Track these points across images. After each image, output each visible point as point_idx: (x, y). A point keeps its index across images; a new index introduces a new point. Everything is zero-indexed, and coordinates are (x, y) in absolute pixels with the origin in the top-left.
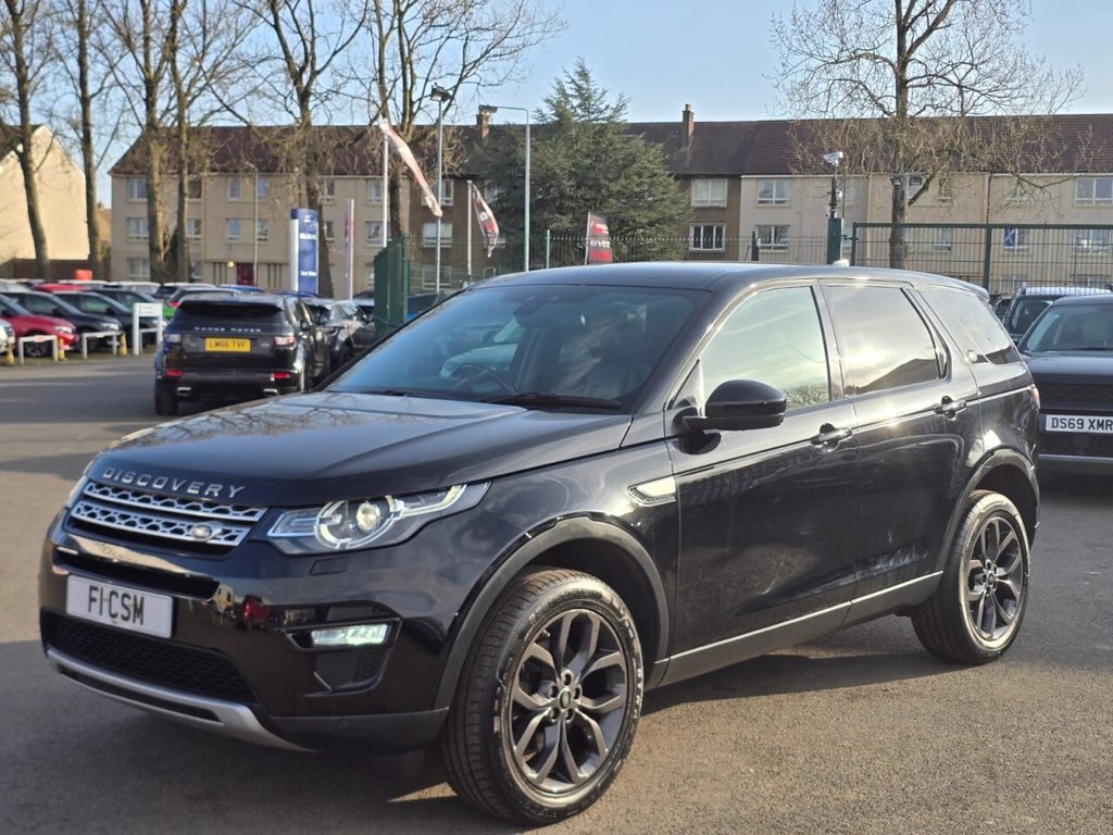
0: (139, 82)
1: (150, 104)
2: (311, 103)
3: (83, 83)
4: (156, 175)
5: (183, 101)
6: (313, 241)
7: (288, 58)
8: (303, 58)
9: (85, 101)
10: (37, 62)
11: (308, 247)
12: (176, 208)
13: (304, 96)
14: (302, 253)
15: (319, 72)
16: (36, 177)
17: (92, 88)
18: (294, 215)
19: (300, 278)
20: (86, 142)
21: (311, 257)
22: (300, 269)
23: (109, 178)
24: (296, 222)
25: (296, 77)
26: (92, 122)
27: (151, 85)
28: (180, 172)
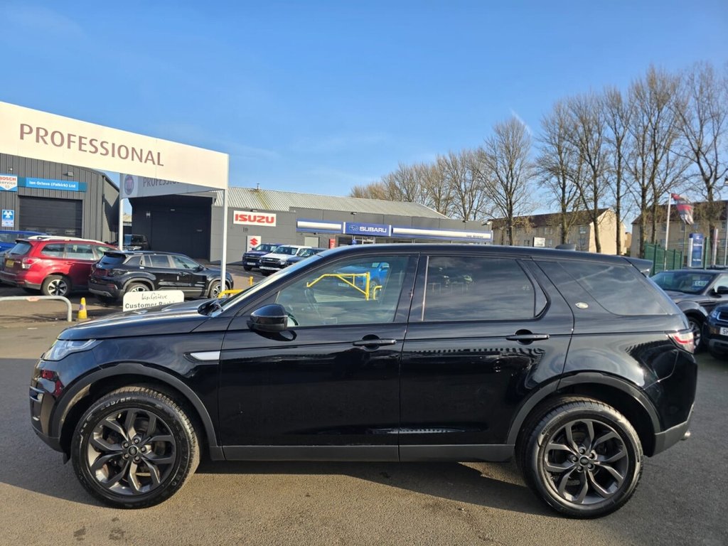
0: (640, 190)
1: (643, 197)
2: (713, 191)
3: (618, 193)
4: (644, 223)
5: (656, 197)
6: (701, 247)
7: (703, 174)
8: (710, 173)
9: (618, 199)
10: (602, 187)
11: (697, 249)
12: (651, 236)
13: (709, 189)
14: (694, 252)
15: (718, 179)
16: (599, 227)
17: (621, 194)
18: (691, 236)
19: (693, 262)
20: (618, 213)
21: (699, 253)
22: (693, 258)
23: (631, 226)
24: (692, 239)
25: (707, 181)
26: (621, 205)
27: (644, 190)
28: (653, 222)
